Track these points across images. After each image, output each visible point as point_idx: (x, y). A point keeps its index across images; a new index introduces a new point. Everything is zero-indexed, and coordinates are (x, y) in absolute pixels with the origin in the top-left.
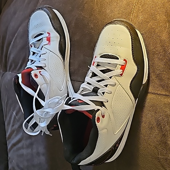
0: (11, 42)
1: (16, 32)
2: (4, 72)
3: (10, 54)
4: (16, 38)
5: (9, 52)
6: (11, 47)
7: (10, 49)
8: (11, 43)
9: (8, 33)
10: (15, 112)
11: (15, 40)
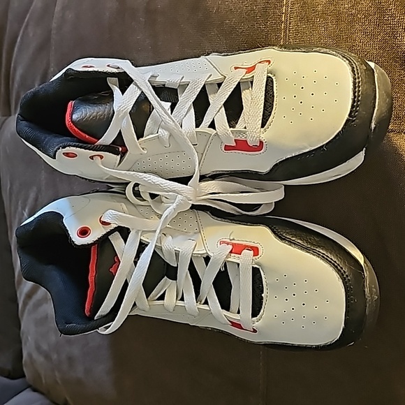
0: (17, 37)
1: (27, 11)
2: (5, 118)
3: (15, 69)
4: (27, 26)
5: (12, 65)
6: (16, 49)
7: (14, 56)
8: (16, 41)
9: (10, 16)
10: (27, 210)
11: (24, 32)
